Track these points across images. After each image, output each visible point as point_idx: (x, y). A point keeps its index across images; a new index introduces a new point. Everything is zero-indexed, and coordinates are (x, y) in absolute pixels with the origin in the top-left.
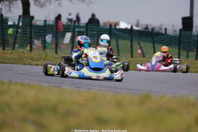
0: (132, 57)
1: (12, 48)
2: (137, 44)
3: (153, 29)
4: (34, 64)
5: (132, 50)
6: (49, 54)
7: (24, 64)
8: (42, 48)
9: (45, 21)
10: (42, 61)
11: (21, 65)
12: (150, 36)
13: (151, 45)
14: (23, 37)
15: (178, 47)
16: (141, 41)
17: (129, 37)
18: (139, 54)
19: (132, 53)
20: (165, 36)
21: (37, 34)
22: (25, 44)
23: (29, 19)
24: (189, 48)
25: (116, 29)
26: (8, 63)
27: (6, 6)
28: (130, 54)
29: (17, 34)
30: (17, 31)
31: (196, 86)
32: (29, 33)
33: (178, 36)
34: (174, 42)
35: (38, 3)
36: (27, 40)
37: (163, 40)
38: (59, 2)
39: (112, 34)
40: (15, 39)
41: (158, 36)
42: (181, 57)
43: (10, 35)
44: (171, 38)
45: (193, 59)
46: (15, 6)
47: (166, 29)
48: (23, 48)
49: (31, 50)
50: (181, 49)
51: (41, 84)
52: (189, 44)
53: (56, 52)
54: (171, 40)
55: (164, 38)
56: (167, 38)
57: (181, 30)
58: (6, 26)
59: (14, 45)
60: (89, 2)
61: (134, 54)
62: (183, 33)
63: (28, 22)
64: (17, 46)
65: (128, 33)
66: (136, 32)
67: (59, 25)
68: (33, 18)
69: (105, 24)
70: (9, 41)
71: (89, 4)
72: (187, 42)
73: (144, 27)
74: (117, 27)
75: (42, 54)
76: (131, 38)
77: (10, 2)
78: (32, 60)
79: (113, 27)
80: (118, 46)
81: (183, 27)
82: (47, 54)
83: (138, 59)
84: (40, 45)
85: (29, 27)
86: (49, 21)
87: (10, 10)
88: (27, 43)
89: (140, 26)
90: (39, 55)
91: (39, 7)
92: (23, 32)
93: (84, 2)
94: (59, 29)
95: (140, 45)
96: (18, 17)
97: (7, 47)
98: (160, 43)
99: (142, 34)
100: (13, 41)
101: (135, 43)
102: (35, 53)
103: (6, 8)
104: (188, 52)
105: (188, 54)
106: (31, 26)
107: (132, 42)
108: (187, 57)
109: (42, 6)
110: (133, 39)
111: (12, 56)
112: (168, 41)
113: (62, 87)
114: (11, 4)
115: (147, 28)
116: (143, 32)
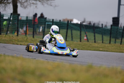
0: (81, 41)
1: (6, 33)
2: (84, 33)
3: (94, 24)
4: (19, 44)
5: (81, 37)
6: (29, 38)
7: (13, 44)
8: (24, 34)
9: (27, 17)
10: (24, 42)
11: (11, 45)
12: (92, 29)
13: (93, 34)
14: (13, 27)
15: (109, 36)
16: (87, 31)
17: (79, 29)
18: (85, 39)
19: (81, 39)
20: (102, 29)
21: (22, 25)
22: (14, 31)
23: (17, 16)
24: (117, 37)
25: (71, 23)
26: (3, 43)
27: (3, 7)
28: (79, 40)
29: (9, 25)
30: (9, 23)
31: (120, 61)
32: (17, 24)
33: (110, 29)
34: (107, 33)
35: (22, 6)
36: (15, 29)
37: (100, 32)
38: (36, 5)
39: (69, 26)
40: (8, 28)
41: (98, 28)
42: (111, 42)
43: (5, 25)
44: (105, 30)
45: (119, 44)
46: (9, 7)
47: (102, 24)
48: (13, 34)
49: (17, 35)
50: (111, 37)
51: (24, 56)
52: (116, 35)
53: (33, 37)
54: (105, 31)
55: (101, 30)
56: (103, 30)
57: (111, 26)
58: (2, 20)
59: (7, 32)
60: (54, 6)
61: (82, 40)
62: (113, 27)
63: (16, 17)
64: (8, 32)
65: (79, 26)
66: (84, 26)
67: (35, 20)
68: (19, 15)
69: (64, 20)
70: (4, 29)
71: (54, 7)
72: (115, 33)
73: (88, 23)
74: (72, 22)
75: (24, 38)
76: (81, 29)
77: (5, 5)
78: (18, 41)
79: (70, 22)
80: (72, 34)
81: (113, 23)
82: (28, 38)
83: (84, 43)
84: (23, 32)
85: (17, 21)
86: (29, 17)
87: (5, 10)
88: (15, 31)
89: (86, 22)
90: (23, 38)
91: (23, 8)
92: (13, 24)
93: (51, 5)
94: (36, 23)
95: (86, 34)
96: (10, 15)
97: (3, 33)
98: (98, 33)
99: (87, 27)
100: (6, 29)
101: (83, 33)
102: (20, 37)
103: (2, 9)
104: (116, 39)
105: (115, 41)
106: (18, 20)
107: (81, 32)
108: (115, 42)
109: (25, 8)
110: (82, 30)
111: (6, 39)
112: (103, 32)
113: (37, 59)
114: (6, 5)
115: (90, 23)
116: (88, 26)
